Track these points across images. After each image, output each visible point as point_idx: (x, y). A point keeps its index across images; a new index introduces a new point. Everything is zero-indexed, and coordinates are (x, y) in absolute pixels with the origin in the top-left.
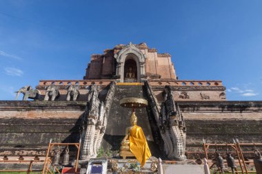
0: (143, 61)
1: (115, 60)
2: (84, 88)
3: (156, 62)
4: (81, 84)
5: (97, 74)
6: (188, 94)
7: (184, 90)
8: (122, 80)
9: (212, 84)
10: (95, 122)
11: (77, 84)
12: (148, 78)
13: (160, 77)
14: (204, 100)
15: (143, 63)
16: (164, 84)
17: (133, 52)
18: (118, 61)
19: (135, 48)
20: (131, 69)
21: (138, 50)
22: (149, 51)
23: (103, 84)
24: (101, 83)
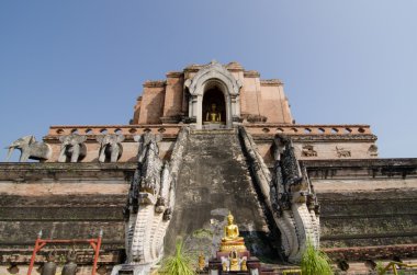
0: (236, 92)
1: (187, 89)
2: (132, 140)
3: (258, 94)
4: (126, 132)
5: (155, 114)
6: (315, 149)
7: (309, 141)
8: (199, 125)
9: (355, 131)
10: (153, 198)
11: (118, 133)
12: (245, 121)
13: (265, 120)
14: (342, 158)
15: (235, 96)
16: (274, 131)
17: (218, 76)
18: (191, 91)
19: (221, 70)
20: (214, 107)
21: (227, 73)
22: (245, 75)
23: (166, 133)
24: (162, 129)
